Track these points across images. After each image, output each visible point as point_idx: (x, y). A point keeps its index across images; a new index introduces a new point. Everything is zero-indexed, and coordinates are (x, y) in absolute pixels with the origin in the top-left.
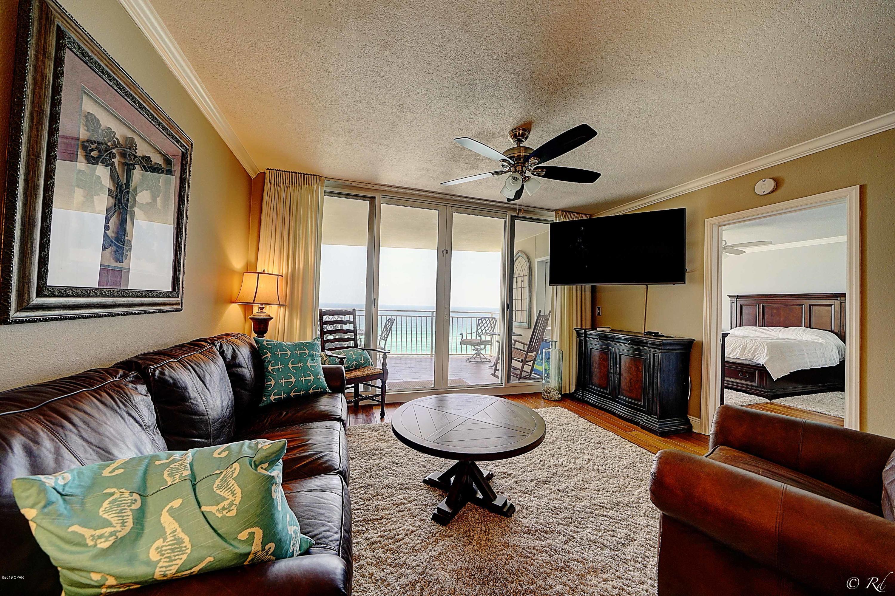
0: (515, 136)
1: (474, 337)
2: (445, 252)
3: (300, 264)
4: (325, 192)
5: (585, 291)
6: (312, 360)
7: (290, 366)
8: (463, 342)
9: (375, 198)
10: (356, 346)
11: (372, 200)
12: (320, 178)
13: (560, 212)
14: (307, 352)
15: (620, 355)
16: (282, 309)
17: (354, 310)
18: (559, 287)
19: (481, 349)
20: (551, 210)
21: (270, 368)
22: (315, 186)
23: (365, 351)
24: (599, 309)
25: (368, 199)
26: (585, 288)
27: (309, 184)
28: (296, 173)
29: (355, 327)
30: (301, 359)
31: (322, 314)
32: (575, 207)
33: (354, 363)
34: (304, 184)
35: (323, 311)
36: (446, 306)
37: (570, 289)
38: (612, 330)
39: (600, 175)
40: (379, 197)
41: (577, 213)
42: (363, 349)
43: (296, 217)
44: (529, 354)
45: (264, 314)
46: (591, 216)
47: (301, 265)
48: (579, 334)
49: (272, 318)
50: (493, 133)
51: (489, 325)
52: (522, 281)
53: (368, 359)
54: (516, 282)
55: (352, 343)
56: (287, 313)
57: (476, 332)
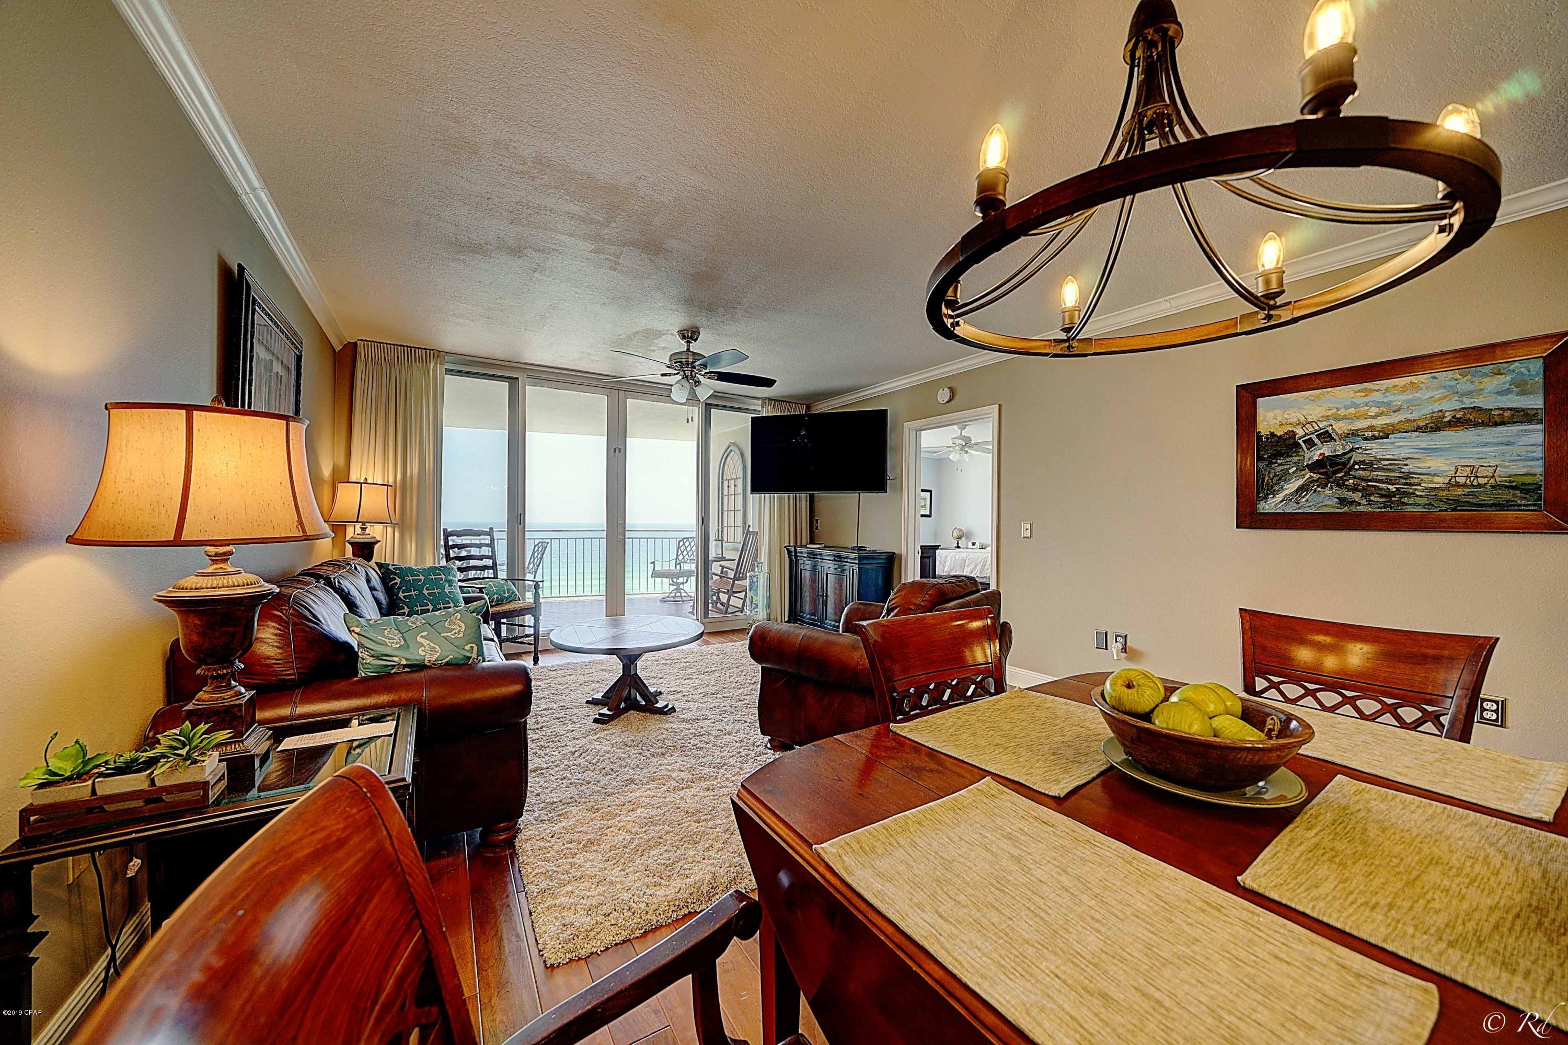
0: (684, 337)
1: (673, 567)
2: (617, 450)
3: (414, 468)
4: (446, 369)
5: (800, 500)
6: (450, 586)
7: (425, 592)
8: (655, 575)
9: (517, 378)
10: (496, 577)
11: (513, 381)
12: (439, 354)
13: (767, 401)
14: (443, 577)
15: (827, 574)
16: (390, 530)
17: (491, 529)
18: (767, 495)
19: (683, 583)
20: (758, 398)
21: (401, 595)
22: (432, 365)
23: (509, 582)
24: (817, 522)
25: (508, 380)
26: (800, 498)
27: (423, 361)
28: (403, 346)
29: (493, 551)
30: (437, 584)
31: (447, 535)
32: (790, 396)
33: (495, 596)
34: (415, 361)
35: (449, 530)
36: (620, 522)
37: (780, 499)
38: (825, 547)
39: (775, 381)
40: (522, 377)
41: (789, 402)
42: (506, 580)
43: (405, 405)
44: (736, 582)
45: (368, 536)
46: (808, 407)
47: (416, 471)
48: (789, 552)
49: (379, 541)
50: (660, 331)
51: (689, 549)
52: (735, 486)
53: (513, 592)
54: (728, 487)
55: (490, 573)
56: (397, 534)
57: (676, 559)
